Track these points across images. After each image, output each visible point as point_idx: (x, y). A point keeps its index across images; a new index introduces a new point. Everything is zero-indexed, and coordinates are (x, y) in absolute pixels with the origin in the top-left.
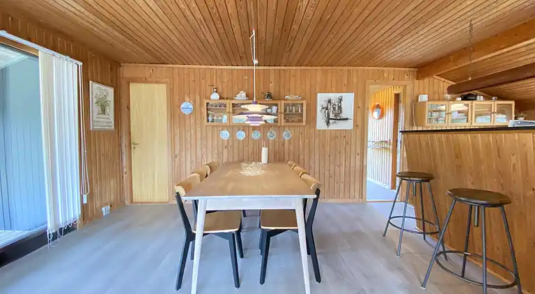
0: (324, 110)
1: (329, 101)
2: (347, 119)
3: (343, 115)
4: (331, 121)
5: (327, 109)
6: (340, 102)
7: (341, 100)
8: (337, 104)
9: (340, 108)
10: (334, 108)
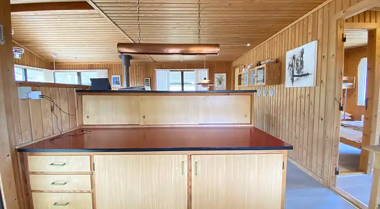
0: (290, 68)
1: (294, 58)
2: (308, 74)
3: (304, 71)
4: (295, 78)
5: (292, 66)
6: (302, 56)
7: (302, 53)
8: (299, 59)
9: (302, 62)
10: (297, 64)
